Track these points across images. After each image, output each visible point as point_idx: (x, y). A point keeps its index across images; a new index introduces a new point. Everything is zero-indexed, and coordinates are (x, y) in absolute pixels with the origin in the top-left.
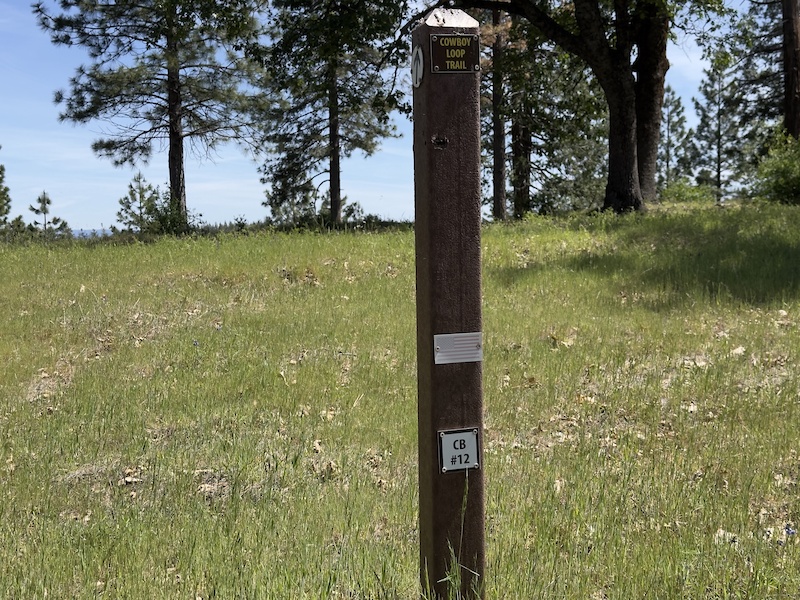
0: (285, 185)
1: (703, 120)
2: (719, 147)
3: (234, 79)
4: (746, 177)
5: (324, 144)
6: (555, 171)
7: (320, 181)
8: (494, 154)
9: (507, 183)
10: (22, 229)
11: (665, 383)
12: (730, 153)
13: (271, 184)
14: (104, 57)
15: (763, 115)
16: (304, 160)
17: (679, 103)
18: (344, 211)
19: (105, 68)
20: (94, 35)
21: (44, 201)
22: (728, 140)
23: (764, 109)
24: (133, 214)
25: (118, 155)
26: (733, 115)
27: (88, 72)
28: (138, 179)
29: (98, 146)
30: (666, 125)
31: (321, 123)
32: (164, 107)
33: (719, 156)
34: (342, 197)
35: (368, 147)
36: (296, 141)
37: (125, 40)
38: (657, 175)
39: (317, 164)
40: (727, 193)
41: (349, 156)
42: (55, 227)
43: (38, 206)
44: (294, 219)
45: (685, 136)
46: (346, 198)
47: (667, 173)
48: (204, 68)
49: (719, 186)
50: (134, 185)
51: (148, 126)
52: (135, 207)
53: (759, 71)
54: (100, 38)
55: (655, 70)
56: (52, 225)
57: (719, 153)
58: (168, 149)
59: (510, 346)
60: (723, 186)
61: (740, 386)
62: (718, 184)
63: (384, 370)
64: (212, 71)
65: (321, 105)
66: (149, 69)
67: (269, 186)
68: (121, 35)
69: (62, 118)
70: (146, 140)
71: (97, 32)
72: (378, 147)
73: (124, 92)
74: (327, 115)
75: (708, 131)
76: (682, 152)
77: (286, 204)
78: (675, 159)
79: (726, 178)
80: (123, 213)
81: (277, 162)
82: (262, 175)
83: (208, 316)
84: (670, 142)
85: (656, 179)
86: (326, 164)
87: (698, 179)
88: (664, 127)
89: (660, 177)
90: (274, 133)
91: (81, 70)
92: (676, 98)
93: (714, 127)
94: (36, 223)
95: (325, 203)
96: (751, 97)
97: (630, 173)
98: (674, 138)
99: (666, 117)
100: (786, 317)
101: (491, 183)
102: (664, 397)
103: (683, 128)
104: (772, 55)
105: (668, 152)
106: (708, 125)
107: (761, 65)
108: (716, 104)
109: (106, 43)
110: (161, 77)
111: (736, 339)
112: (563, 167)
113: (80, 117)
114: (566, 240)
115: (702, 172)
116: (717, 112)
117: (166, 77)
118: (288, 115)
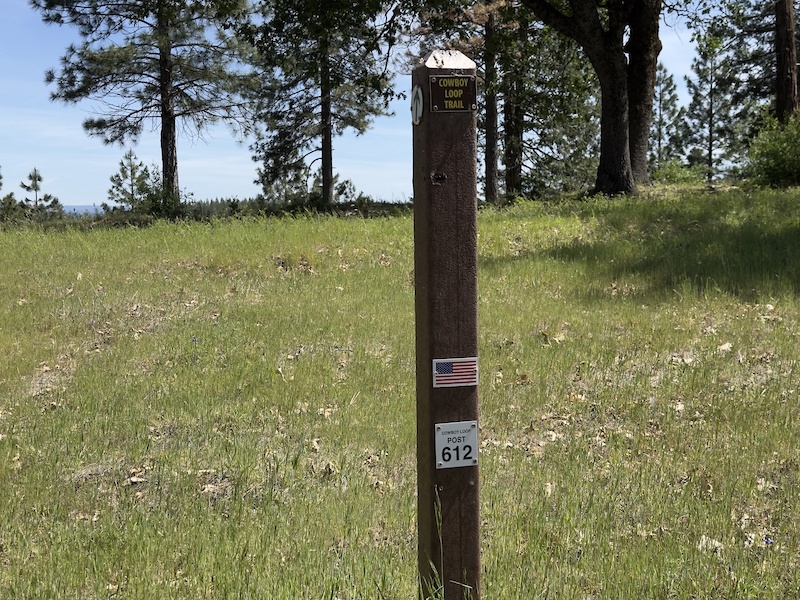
0: (276, 162)
1: (695, 99)
2: (711, 125)
3: (225, 57)
4: (737, 156)
5: (316, 122)
6: (546, 150)
7: (312, 159)
8: (486, 133)
9: (499, 162)
10: (13, 206)
11: (654, 381)
12: (721, 132)
13: (263, 162)
14: (95, 36)
15: (755, 95)
16: (296, 138)
17: (671, 81)
18: (336, 188)
19: (95, 47)
20: (85, 14)
21: (35, 178)
22: (719, 119)
23: (756, 88)
24: (124, 192)
25: (108, 134)
26: (725, 93)
27: (78, 51)
28: (129, 156)
29: (89, 125)
30: (658, 103)
31: (313, 101)
32: (156, 86)
33: (711, 135)
34: (334, 175)
35: (360, 126)
36: (288, 119)
37: (115, 19)
38: (649, 153)
39: (309, 142)
40: (719, 172)
41: (341, 134)
42: (46, 204)
43: (29, 183)
44: (287, 197)
45: (676, 114)
46: (337, 176)
47: (658, 152)
48: (196, 47)
49: (711, 165)
50: (126, 162)
51: (138, 105)
52: (126, 184)
53: (751, 51)
54: (91, 17)
55: (648, 51)
56: (43, 202)
57: (710, 131)
58: (160, 129)
59: (502, 342)
60: (714, 165)
61: (726, 384)
62: (710, 162)
63: (380, 367)
64: (203, 49)
65: (313, 82)
66: (140, 49)
67: (260, 164)
68: (111, 13)
69: (54, 97)
70: (138, 119)
71: (88, 11)
72: (370, 125)
73: (115, 71)
74: (319, 93)
75: (700, 110)
76: (673, 130)
77: (278, 182)
78: (667, 138)
79: (718, 157)
80: (114, 190)
81: (269, 140)
82: (254, 153)
83: (205, 306)
84: (661, 119)
85: (648, 158)
86: (318, 142)
87: (689, 158)
88: (656, 106)
89: (652, 155)
90: (265, 111)
91: (72, 50)
92: (668, 76)
93: (706, 105)
94: (27, 200)
95: (317, 181)
96: (744, 77)
97: (621, 154)
98: (665, 117)
99: (657, 95)
100: (773, 312)
101: (483, 162)
102: (652, 395)
103: (675, 106)
104: (765, 34)
105: (659, 130)
106: (700, 104)
107: (752, 44)
108: (708, 82)
109: (97, 22)
110: (153, 56)
111: (724, 334)
112: (555, 146)
113: (71, 96)
114: (557, 227)
115: (694, 150)
116: (709, 91)
117: (158, 57)
118: (280, 92)
